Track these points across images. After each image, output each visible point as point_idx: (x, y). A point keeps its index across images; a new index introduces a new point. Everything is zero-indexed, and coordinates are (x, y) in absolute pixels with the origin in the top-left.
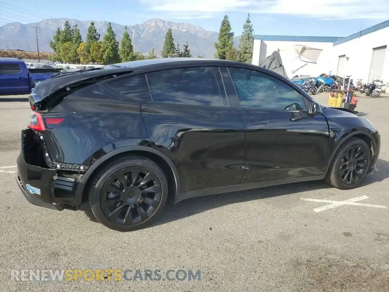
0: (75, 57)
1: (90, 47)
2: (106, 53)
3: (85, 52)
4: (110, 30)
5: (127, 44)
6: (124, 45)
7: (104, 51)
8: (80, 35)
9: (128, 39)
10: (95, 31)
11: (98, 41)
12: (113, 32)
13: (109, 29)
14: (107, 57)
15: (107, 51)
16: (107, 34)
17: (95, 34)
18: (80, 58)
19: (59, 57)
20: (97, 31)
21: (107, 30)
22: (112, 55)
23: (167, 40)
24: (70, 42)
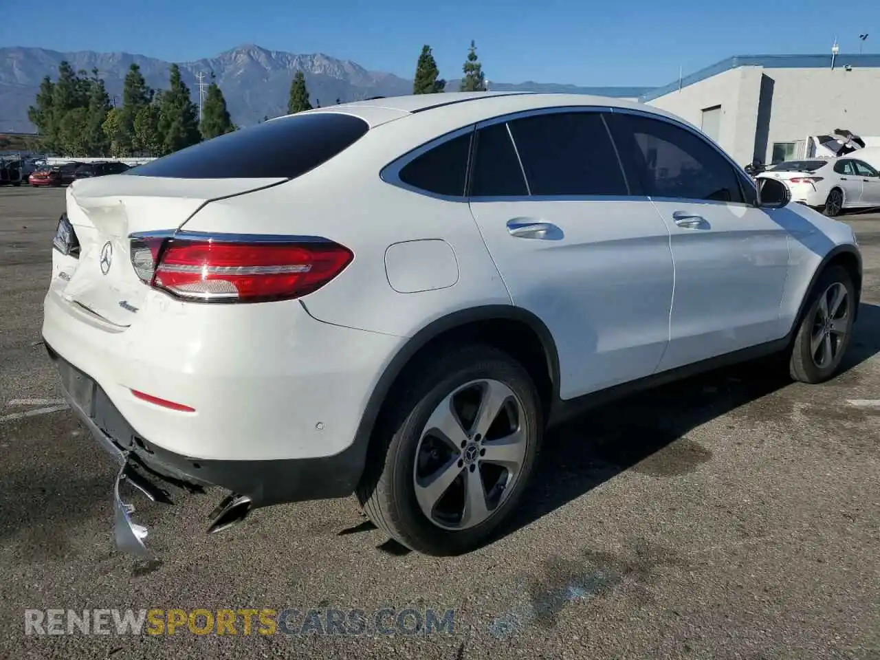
0: (99, 140)
1: (133, 117)
2: (171, 131)
3: (122, 128)
4: (177, 78)
5: (218, 110)
6: (212, 112)
7: (168, 126)
8: (105, 92)
9: (218, 99)
10: (142, 81)
11: (151, 104)
12: (183, 85)
13: (174, 77)
14: (173, 138)
15: (174, 124)
16: (169, 87)
17: (141, 90)
18: (110, 144)
19: (56, 143)
20: (147, 84)
21: (171, 81)
22: (185, 134)
23: (295, 98)
24: (82, 108)
